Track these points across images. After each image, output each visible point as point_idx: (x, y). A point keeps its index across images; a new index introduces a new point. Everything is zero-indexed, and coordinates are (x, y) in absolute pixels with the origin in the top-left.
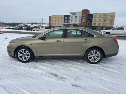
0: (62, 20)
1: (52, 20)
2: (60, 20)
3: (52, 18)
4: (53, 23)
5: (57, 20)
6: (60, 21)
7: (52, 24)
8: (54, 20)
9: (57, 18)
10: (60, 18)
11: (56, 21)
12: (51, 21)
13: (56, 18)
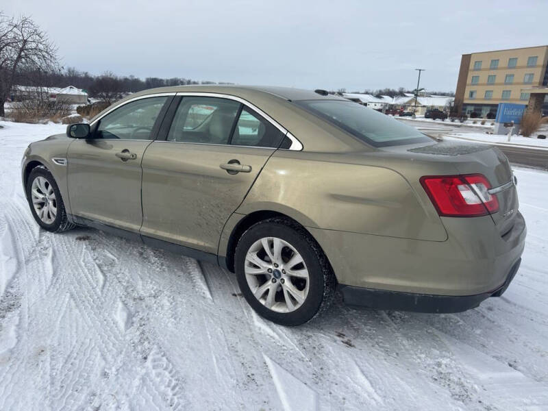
0: (532, 75)
1: (470, 75)
2: (520, 75)
3: (472, 66)
4: (473, 88)
5: (500, 76)
6: (516, 80)
7: (472, 94)
8: (483, 76)
9: (503, 63)
10: (522, 61)
11: (491, 81)
12: (469, 81)
13: (495, 62)
